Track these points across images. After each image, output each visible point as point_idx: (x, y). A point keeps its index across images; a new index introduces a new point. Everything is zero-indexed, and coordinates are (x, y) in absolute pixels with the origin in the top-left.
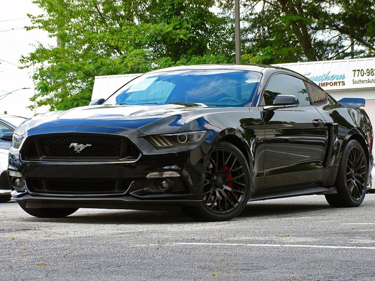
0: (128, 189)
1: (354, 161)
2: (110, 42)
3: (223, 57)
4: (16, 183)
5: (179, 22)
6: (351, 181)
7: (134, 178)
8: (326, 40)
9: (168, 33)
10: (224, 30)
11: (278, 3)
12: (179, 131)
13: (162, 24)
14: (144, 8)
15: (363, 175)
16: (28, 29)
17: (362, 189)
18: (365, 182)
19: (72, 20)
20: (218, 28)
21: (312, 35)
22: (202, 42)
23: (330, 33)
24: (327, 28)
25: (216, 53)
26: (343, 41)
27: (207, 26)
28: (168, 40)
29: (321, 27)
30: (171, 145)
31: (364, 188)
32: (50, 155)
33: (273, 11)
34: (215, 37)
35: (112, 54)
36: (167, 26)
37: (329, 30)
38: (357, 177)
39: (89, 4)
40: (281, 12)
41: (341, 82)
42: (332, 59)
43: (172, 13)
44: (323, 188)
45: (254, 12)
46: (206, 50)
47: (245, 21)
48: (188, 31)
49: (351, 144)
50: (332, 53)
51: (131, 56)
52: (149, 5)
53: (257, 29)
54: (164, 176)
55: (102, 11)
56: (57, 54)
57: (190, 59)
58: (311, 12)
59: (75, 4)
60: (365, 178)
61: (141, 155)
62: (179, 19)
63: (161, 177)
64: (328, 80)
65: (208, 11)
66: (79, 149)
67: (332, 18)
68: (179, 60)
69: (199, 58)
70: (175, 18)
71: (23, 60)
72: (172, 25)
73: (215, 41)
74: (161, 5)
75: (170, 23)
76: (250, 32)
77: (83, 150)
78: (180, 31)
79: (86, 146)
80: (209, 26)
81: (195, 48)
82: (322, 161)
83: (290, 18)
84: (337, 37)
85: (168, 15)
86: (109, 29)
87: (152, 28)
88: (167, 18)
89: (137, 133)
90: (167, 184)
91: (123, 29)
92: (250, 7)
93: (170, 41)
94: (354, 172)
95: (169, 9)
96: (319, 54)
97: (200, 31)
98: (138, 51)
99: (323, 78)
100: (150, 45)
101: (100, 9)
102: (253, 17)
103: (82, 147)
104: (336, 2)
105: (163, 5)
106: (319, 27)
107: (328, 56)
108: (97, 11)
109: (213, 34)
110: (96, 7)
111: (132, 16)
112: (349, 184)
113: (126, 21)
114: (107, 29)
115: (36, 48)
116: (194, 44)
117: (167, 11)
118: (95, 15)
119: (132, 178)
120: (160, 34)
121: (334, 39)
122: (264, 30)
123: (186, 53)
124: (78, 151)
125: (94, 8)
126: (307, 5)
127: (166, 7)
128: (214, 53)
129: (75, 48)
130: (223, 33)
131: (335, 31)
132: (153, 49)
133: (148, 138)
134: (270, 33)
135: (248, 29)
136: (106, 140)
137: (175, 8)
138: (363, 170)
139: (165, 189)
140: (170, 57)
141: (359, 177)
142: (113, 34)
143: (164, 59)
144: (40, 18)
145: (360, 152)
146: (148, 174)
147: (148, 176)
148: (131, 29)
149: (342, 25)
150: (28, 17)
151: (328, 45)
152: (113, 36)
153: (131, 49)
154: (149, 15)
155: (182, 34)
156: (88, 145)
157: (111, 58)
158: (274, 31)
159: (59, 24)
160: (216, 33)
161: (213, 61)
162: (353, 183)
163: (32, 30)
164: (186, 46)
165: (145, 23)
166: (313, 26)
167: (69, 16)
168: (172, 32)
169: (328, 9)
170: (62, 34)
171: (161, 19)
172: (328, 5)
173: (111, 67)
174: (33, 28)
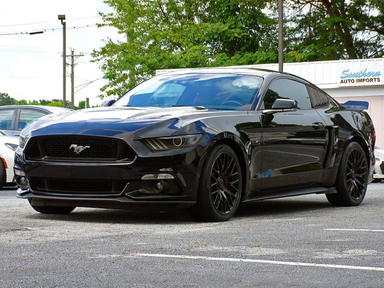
0: (124, 190)
1: (355, 162)
2: (172, 39)
3: (272, 54)
4: (21, 182)
5: (234, 22)
6: (350, 181)
7: (129, 180)
8: (366, 40)
9: (224, 32)
10: (274, 30)
11: (324, 6)
12: (174, 135)
13: (219, 23)
14: (203, 8)
15: (363, 176)
16: (99, 26)
17: (362, 189)
18: (365, 182)
19: (139, 19)
20: (269, 28)
21: (353, 35)
22: (254, 40)
23: (369, 33)
24: (367, 29)
25: (267, 50)
26: (382, 40)
27: (260, 26)
28: (224, 38)
29: (361, 28)
30: (166, 148)
31: (364, 188)
32: (52, 156)
33: (318, 13)
34: (266, 36)
35: (175, 50)
36: (223, 25)
37: (368, 31)
38: (357, 178)
39: (154, 5)
40: (325, 14)
41: (376, 78)
42: (371, 57)
43: (228, 13)
44: (323, 188)
45: (302, 13)
46: (258, 48)
47: (292, 22)
48: (242, 31)
49: (352, 146)
50: (371, 52)
51: (190, 51)
52: (208, 6)
53: (304, 29)
54: (158, 178)
55: (165, 11)
56: (124, 49)
57: (243, 55)
58: (352, 14)
59: (142, 4)
60: (365, 178)
61: (136, 157)
62: (234, 19)
63: (156, 179)
64: (364, 77)
65: (261, 12)
66: (79, 150)
67: (371, 20)
68: (233, 56)
69: (251, 54)
70: (230, 18)
71: (95, 54)
72: (228, 25)
73: (267, 39)
74: (218, 6)
75: (226, 23)
76: (297, 32)
77: (82, 152)
78: (235, 30)
79: (85, 148)
80: (262, 26)
81: (248, 45)
82: (322, 162)
83: (333, 20)
84: (376, 38)
85: (224, 16)
86: (171, 27)
87: (210, 27)
88: (223, 19)
89: (133, 136)
90: (162, 185)
91: (183, 28)
92: (298, 10)
93: (226, 39)
94: (354, 172)
95: (225, 10)
96: (359, 52)
97: (253, 31)
98: (197, 47)
99: (360, 75)
100: (208, 42)
101: (164, 9)
102: (300, 18)
103: (81, 148)
104: (376, 6)
105: (220, 7)
106: (359, 28)
107: (367, 55)
108: (161, 11)
109: (264, 32)
110: (160, 7)
111: (192, 16)
112: (349, 184)
113: (188, 20)
114: (170, 27)
115: (106, 43)
116: (248, 42)
117: (223, 11)
118: (159, 15)
119: (127, 180)
120: (217, 33)
121: (373, 39)
122: (310, 29)
123: (240, 50)
124: (78, 152)
125: (158, 8)
126: (349, 8)
127: (222, 8)
128: (265, 50)
129: (142, 44)
130: (274, 32)
131: (374, 32)
132: (211, 46)
133: (143, 141)
134: (315, 33)
135: (295, 29)
136: (104, 142)
137: (231, 9)
138: (364, 170)
139: (160, 191)
140: (226, 53)
141: (359, 177)
142: (175, 32)
143: (221, 54)
144: (110, 17)
145: (360, 154)
146: (143, 175)
147: (143, 178)
148: (191, 27)
149: (380, 27)
150: (99, 15)
151: (368, 44)
152: (175, 34)
153: (190, 45)
154: (208, 15)
155: (236, 33)
156: (87, 146)
157: (173, 53)
158: (318, 31)
159: (127, 22)
160: (267, 32)
161: (264, 57)
162: (353, 183)
163: (102, 27)
164: (240, 44)
165: (204, 23)
166: (354, 27)
167: (137, 15)
168: (227, 31)
169: (367, 12)
170: (130, 31)
171: (218, 19)
172: (368, 8)
173: (172, 61)
174: (103, 25)
